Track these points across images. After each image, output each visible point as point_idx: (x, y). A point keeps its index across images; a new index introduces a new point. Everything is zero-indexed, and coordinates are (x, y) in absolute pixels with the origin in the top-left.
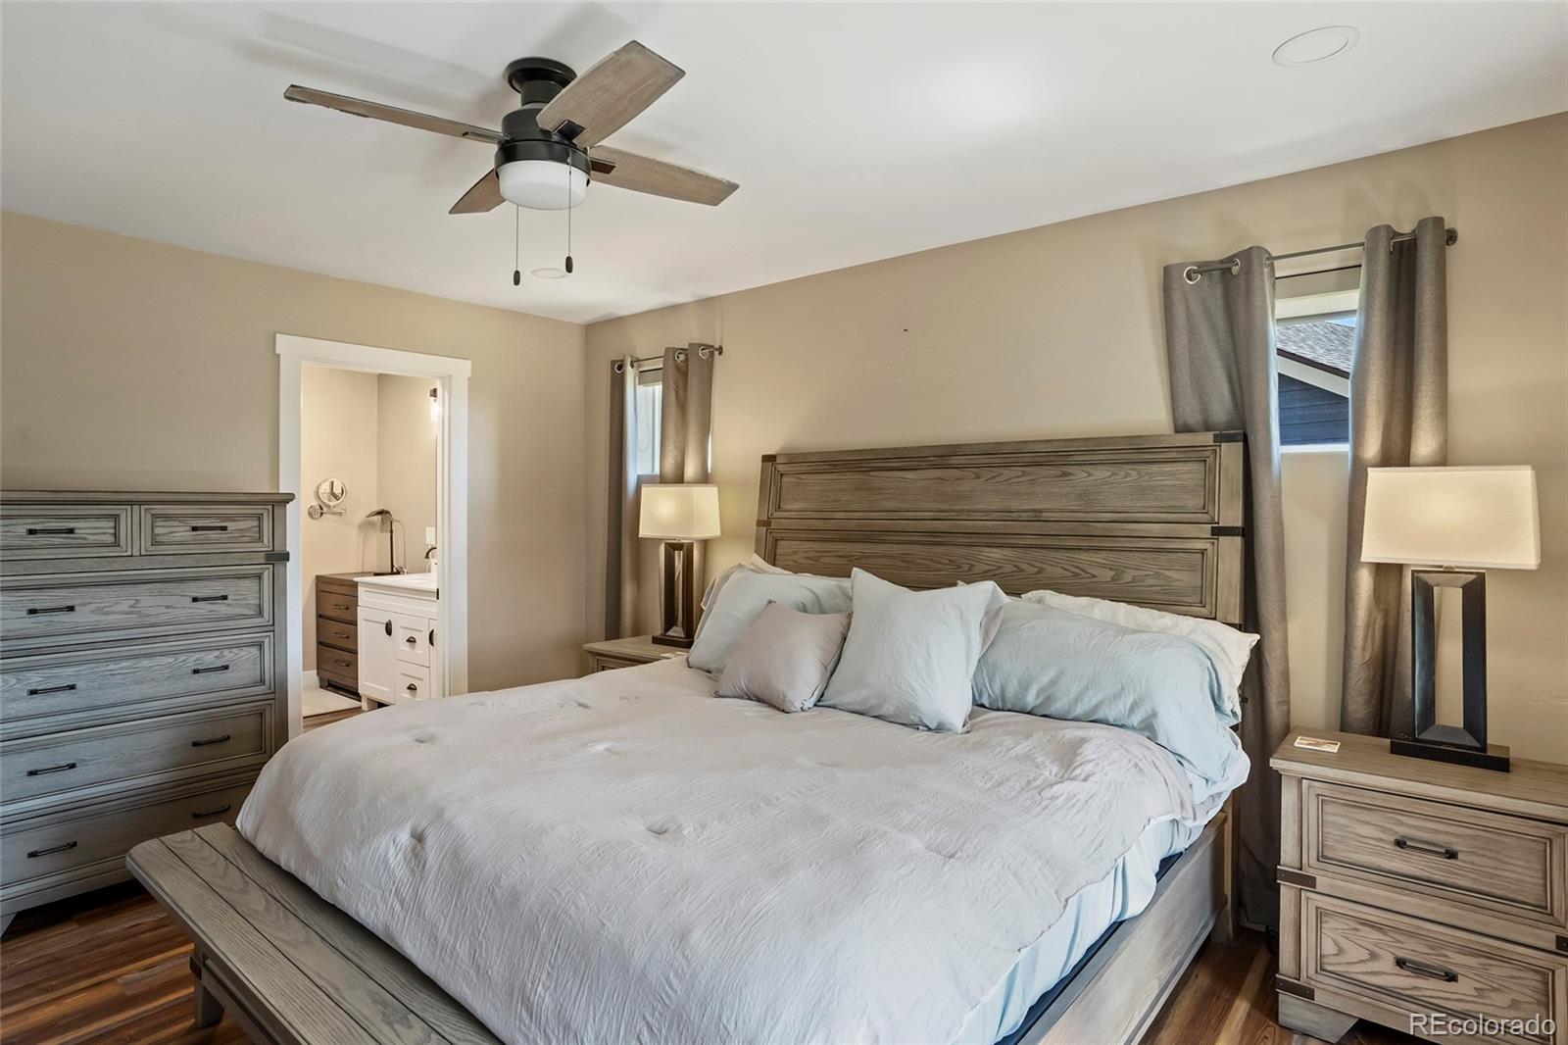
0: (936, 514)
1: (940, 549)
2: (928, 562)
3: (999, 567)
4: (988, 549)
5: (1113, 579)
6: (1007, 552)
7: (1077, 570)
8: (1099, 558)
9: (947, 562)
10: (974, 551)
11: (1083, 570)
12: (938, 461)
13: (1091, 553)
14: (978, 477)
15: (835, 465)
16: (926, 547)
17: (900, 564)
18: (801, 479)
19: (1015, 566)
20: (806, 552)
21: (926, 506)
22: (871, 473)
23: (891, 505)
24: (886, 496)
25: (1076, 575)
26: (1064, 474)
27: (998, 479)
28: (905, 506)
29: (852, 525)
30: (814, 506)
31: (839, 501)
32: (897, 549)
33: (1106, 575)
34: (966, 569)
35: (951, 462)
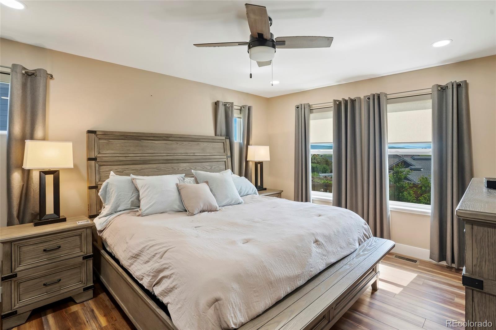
0: (167, 154)
1: (169, 165)
2: (165, 169)
3: (186, 168)
4: (182, 164)
5: (211, 169)
6: (187, 164)
7: (203, 167)
8: (207, 164)
9: (171, 168)
10: (178, 164)
11: (205, 167)
12: (166, 138)
13: (206, 163)
14: (177, 144)
15: (127, 137)
16: (164, 164)
17: (156, 170)
18: (109, 141)
19: (190, 168)
20: (116, 170)
21: (162, 152)
22: (141, 141)
23: (150, 151)
24: (148, 149)
25: (204, 168)
26: (198, 144)
27: (183, 144)
28: (155, 152)
29: (138, 158)
30: (118, 152)
31: (129, 150)
32: (155, 166)
33: (209, 168)
34: (177, 170)
35: (170, 139)
